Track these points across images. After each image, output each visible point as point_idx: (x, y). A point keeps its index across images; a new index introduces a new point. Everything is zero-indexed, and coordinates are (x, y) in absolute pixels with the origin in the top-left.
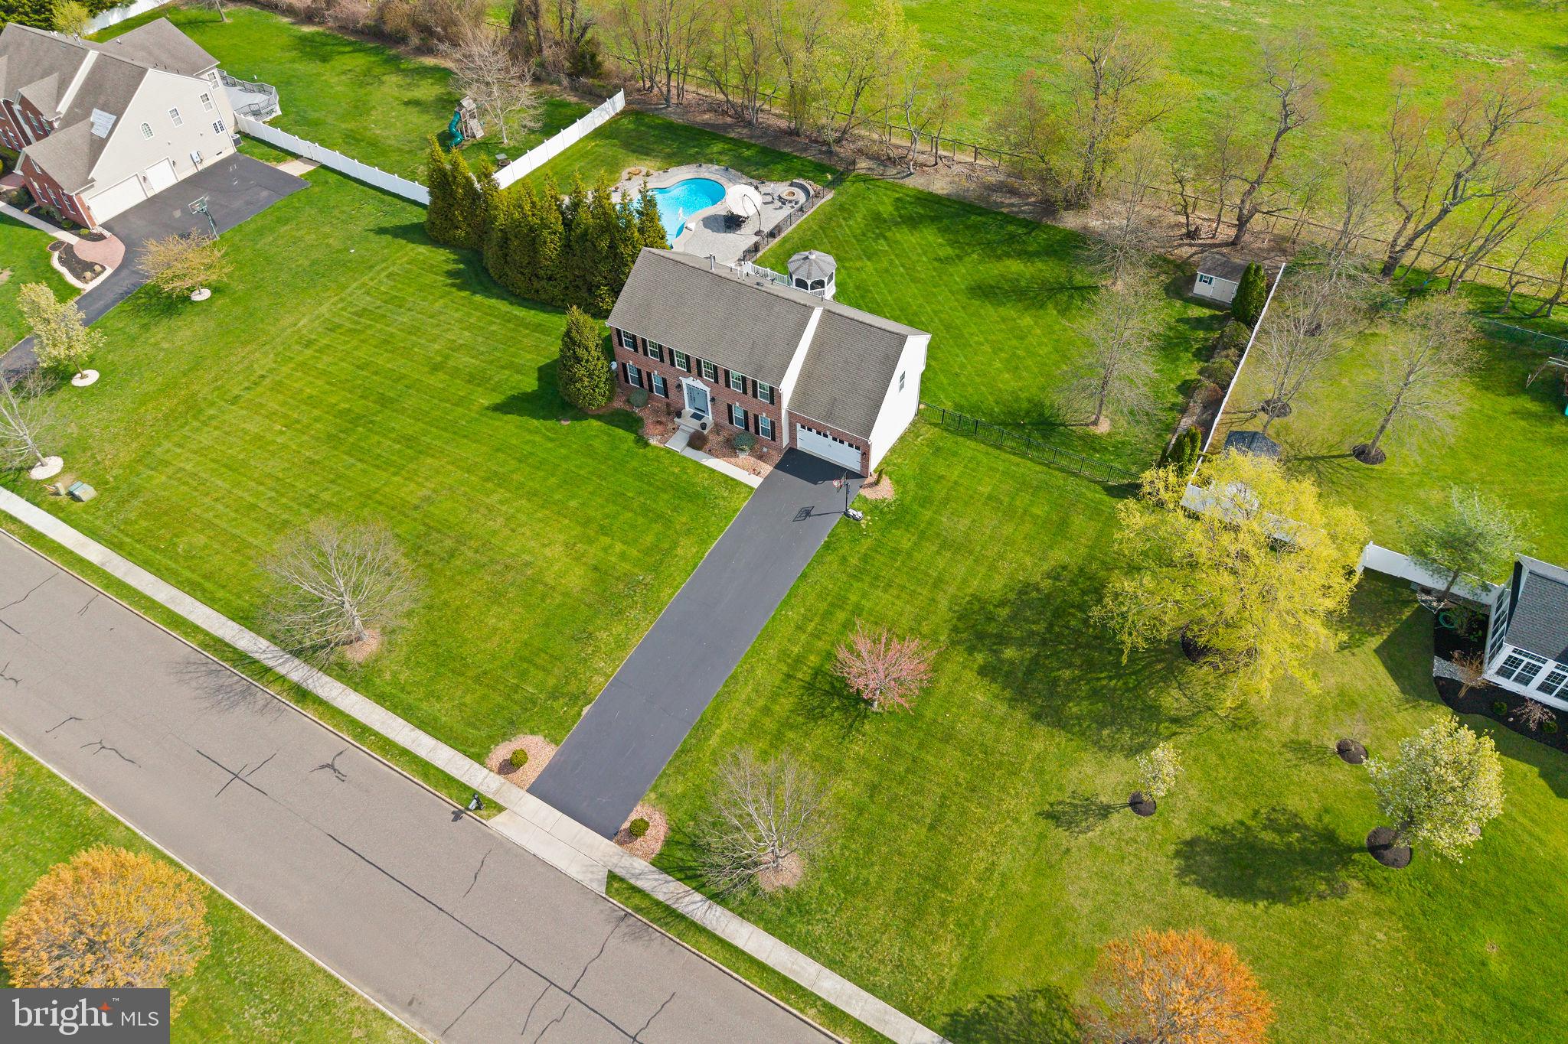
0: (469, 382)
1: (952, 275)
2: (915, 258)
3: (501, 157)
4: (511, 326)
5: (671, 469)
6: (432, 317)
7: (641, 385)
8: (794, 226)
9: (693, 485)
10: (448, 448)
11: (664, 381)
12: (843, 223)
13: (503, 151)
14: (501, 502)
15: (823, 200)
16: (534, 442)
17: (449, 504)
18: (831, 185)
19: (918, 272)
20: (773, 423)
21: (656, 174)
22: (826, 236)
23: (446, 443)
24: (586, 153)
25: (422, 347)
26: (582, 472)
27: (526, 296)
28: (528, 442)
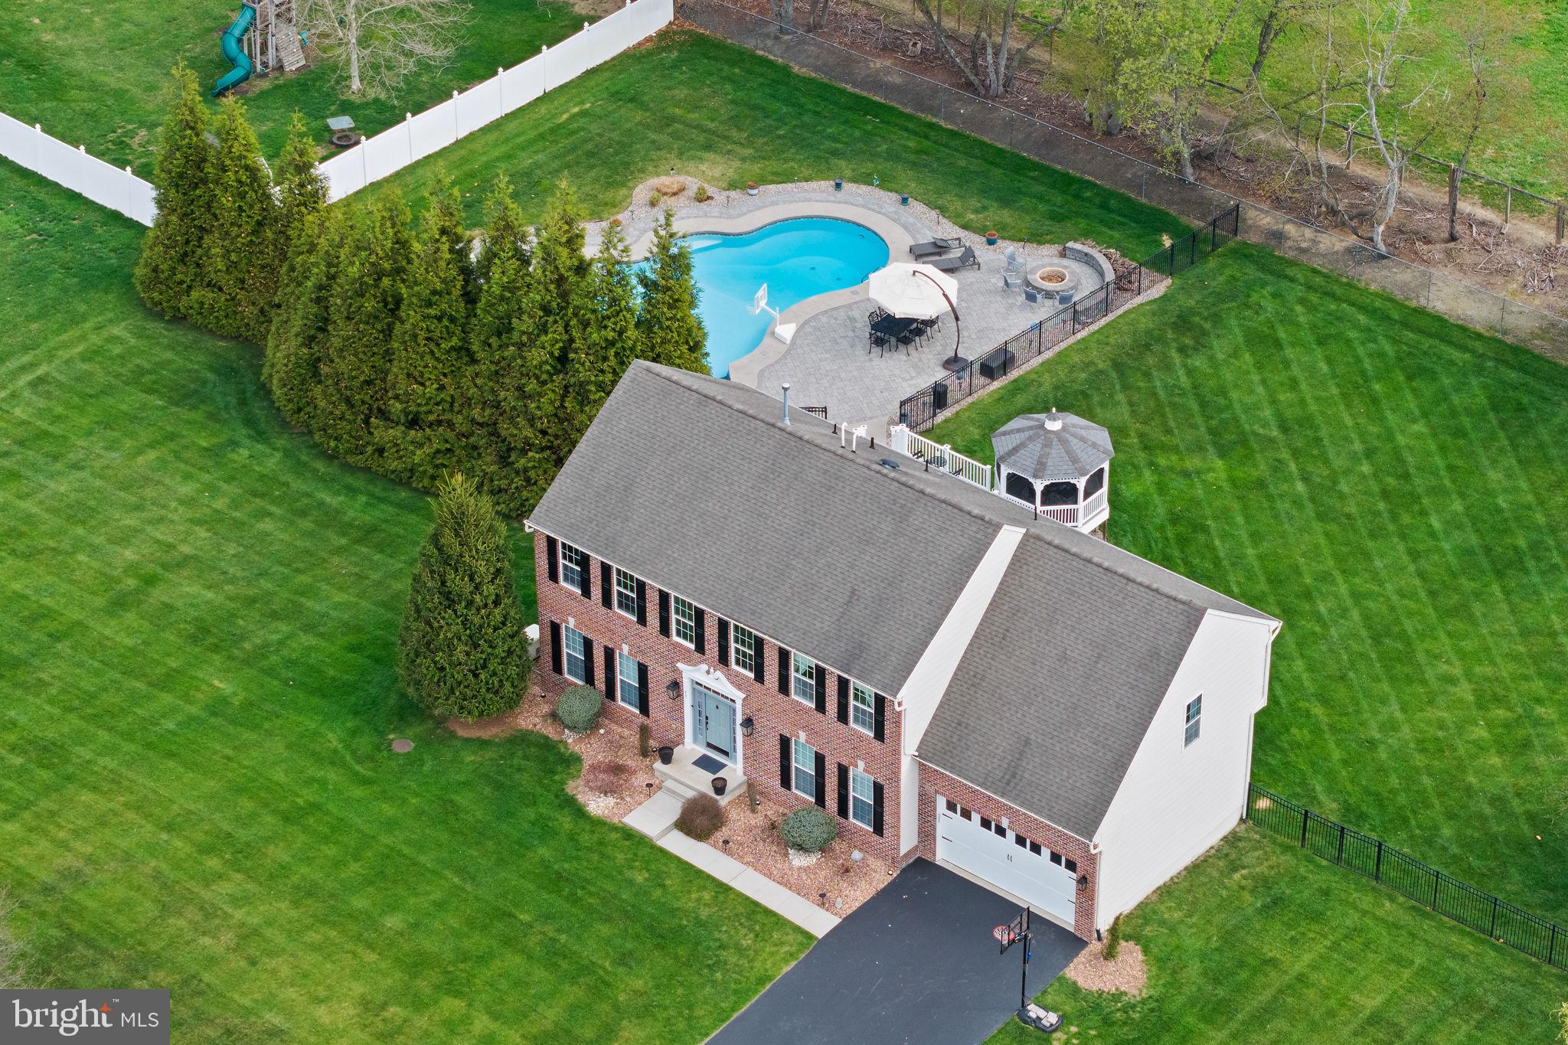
0: (194, 639)
1: (1424, 513)
2: (1339, 463)
3: (341, 123)
4: (306, 524)
5: (628, 874)
6: (125, 487)
7: (590, 679)
8: (1048, 355)
9: (673, 912)
10: (130, 774)
11: (643, 671)
12: (1176, 358)
13: (346, 108)
14: (235, 901)
15: (1139, 300)
16: (323, 783)
17: (120, 892)
18: (1165, 263)
19: (1342, 496)
20: (878, 790)
21: (720, 197)
22: (1126, 387)
23: (129, 765)
24: (553, 131)
25: (94, 549)
26: (422, 859)
27: (351, 459)
28: (310, 781)
